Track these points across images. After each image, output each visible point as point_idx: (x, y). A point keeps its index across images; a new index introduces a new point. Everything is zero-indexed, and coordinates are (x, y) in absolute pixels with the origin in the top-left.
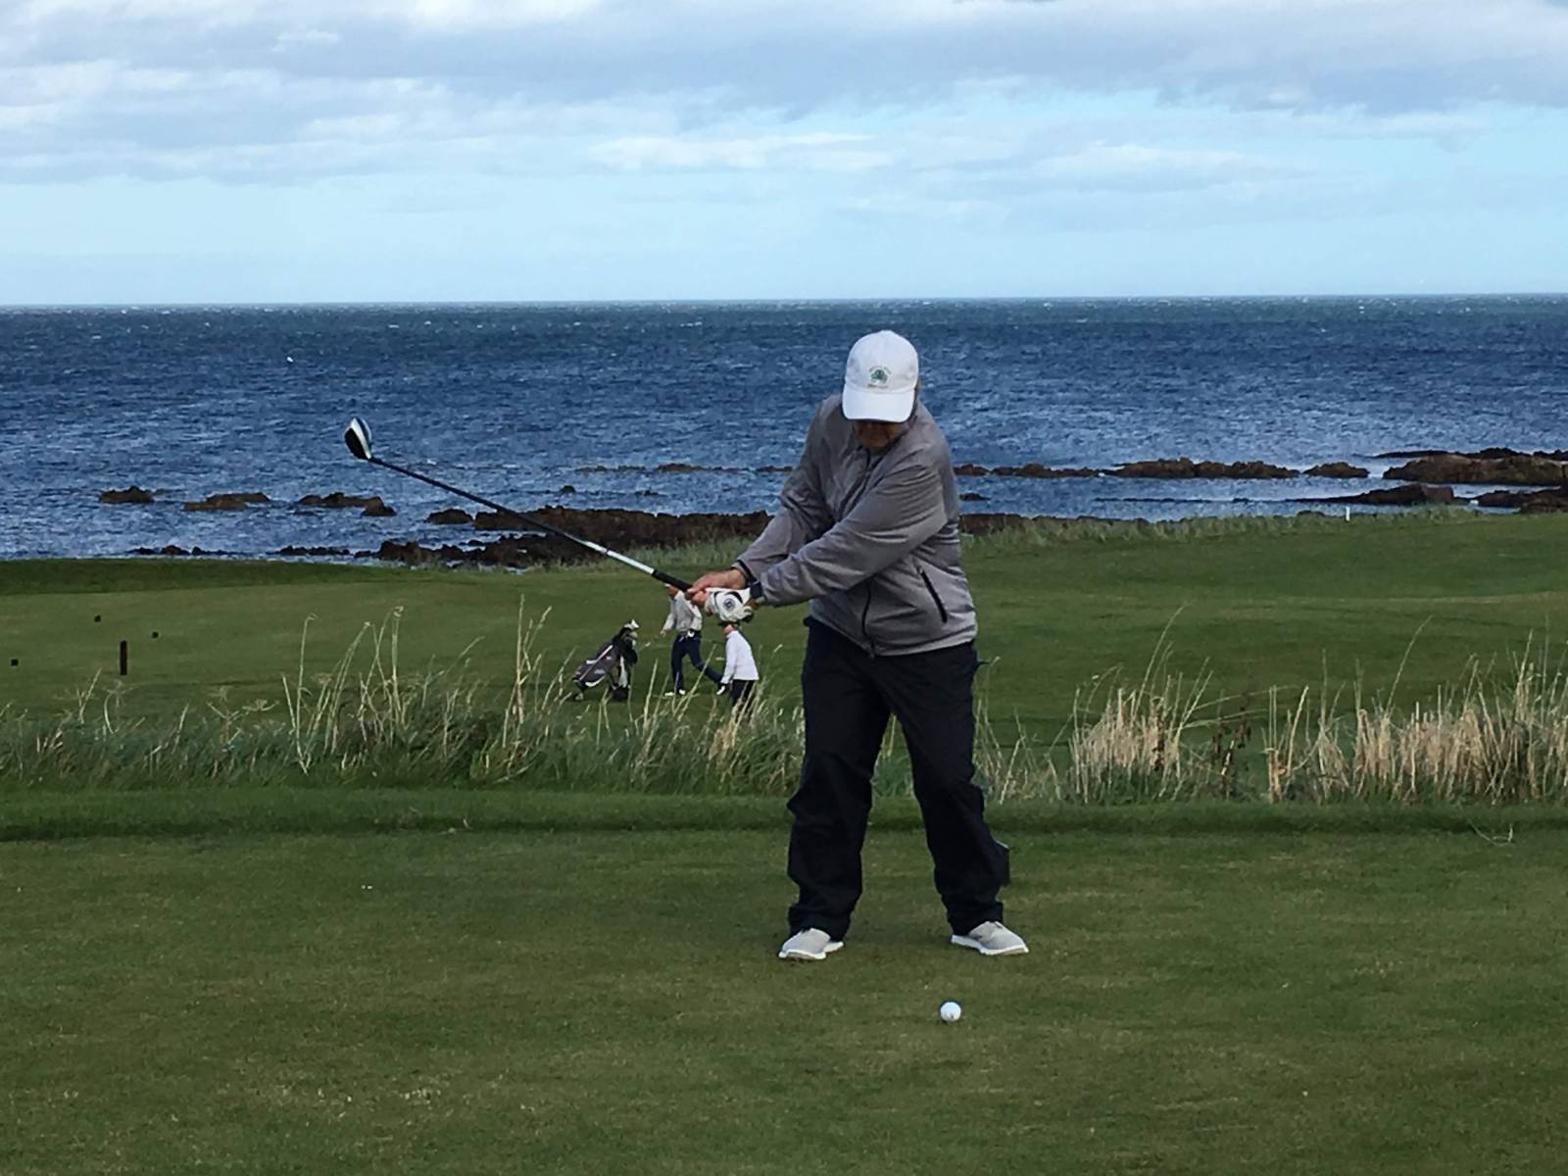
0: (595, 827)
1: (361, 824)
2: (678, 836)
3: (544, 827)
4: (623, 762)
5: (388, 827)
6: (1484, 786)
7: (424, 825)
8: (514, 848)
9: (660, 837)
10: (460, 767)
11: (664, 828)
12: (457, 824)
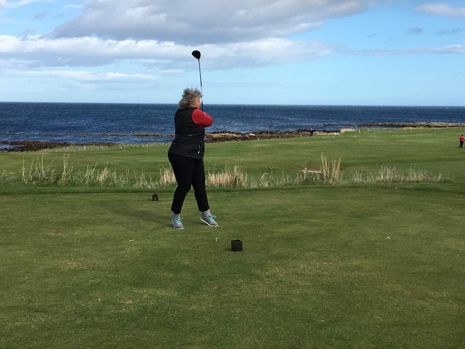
0: (83, 193)
1: (40, 193)
2: (98, 194)
3: (74, 193)
4: (84, 182)
5: (45, 193)
6: (230, 185)
7: (52, 193)
8: (69, 196)
9: (95, 194)
10: (55, 183)
11: (95, 193)
12: (58, 192)
